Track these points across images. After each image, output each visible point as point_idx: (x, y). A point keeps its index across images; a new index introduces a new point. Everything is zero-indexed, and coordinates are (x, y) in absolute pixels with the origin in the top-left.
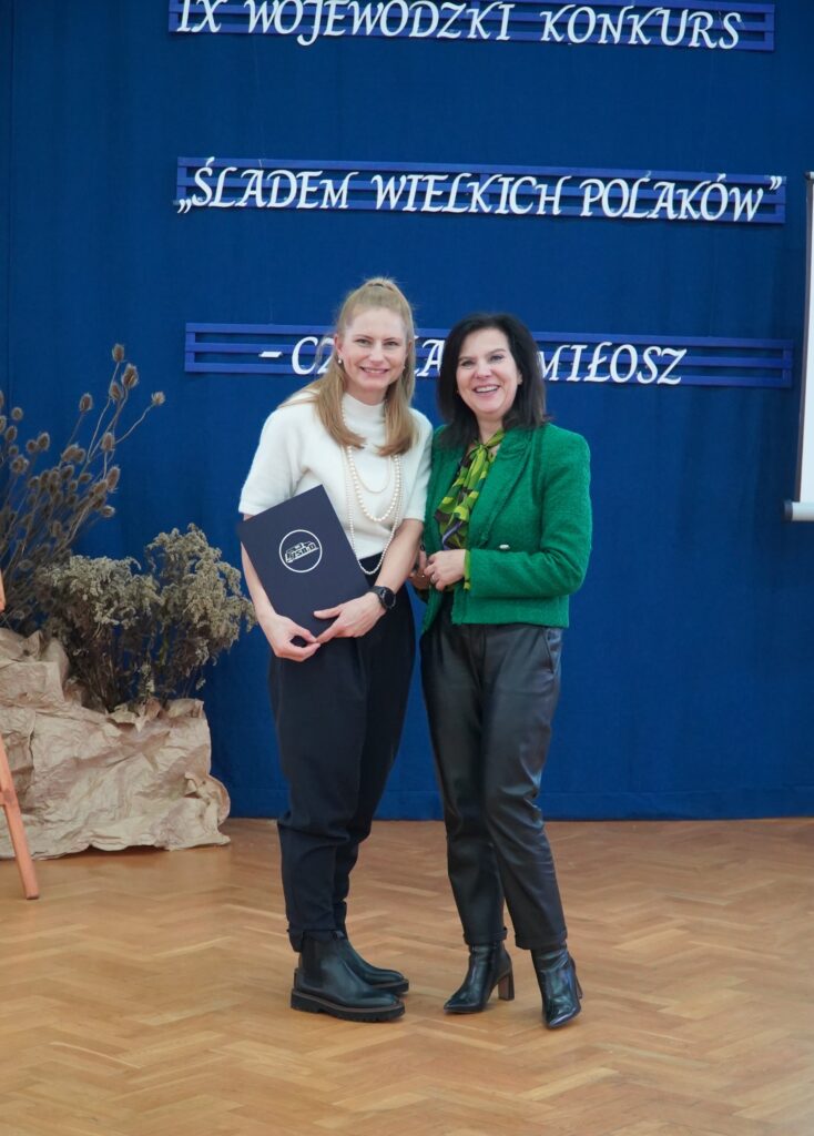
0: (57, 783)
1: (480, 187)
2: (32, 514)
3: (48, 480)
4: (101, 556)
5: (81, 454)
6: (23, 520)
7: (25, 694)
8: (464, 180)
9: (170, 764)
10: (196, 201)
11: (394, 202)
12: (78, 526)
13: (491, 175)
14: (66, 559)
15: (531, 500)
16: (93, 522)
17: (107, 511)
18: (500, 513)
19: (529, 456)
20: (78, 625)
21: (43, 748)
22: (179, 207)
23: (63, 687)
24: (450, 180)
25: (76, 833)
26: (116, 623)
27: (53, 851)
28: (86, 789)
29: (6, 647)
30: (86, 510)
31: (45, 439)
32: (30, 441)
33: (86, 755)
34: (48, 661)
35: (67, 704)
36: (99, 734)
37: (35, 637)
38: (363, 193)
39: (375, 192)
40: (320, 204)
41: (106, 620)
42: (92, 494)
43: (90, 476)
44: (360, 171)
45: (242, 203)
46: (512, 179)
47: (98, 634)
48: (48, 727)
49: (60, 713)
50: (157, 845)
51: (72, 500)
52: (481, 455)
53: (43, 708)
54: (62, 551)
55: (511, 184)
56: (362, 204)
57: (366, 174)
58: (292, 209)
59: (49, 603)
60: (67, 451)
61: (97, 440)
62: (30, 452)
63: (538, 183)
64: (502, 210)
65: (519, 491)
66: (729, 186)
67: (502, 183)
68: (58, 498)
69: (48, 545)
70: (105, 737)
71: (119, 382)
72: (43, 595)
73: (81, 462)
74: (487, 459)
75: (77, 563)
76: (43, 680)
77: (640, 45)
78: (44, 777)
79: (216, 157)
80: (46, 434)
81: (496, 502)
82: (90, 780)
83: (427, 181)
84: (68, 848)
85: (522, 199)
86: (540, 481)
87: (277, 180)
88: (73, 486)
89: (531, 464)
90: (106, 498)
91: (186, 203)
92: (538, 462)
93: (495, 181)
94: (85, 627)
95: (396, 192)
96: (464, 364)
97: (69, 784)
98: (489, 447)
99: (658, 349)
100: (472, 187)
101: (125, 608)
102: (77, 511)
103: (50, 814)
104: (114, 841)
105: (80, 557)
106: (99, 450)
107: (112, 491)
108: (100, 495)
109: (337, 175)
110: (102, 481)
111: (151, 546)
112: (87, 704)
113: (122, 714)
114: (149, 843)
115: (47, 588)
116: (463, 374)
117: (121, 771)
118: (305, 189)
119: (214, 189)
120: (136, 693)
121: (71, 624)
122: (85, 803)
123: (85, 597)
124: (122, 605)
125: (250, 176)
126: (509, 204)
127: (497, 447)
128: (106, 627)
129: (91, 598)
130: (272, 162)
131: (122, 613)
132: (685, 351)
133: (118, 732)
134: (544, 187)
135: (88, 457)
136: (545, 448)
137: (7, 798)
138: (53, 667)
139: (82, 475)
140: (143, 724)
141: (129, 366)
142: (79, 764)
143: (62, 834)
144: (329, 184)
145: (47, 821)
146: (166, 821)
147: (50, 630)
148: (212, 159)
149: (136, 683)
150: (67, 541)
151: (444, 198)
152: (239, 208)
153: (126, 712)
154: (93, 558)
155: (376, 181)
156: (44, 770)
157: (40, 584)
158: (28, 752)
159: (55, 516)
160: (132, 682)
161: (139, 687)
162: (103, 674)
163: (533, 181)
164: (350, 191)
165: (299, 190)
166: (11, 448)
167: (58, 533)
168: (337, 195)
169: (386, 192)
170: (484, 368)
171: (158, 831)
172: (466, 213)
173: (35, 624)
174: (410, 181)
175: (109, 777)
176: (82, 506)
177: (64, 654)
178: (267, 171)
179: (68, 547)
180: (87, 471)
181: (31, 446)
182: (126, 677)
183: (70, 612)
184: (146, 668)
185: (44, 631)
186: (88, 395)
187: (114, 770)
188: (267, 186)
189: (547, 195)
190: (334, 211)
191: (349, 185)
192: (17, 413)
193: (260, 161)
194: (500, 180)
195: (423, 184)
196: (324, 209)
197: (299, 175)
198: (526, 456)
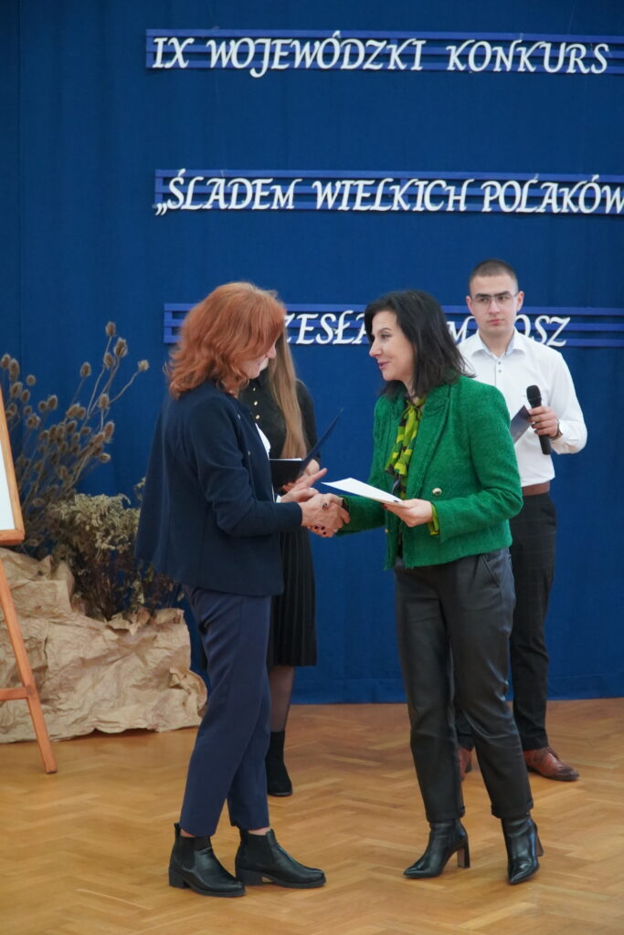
0: (67, 679)
1: (400, 190)
2: (43, 461)
3: (56, 432)
4: (101, 494)
5: (82, 412)
6: (36, 466)
7: (40, 607)
8: (387, 184)
9: (158, 662)
10: (170, 205)
11: (331, 203)
12: (80, 470)
13: (409, 180)
14: (72, 497)
16: (92, 467)
17: (103, 458)
18: (429, 464)
19: (448, 410)
20: (82, 550)
21: (55, 651)
22: (157, 210)
23: (71, 600)
24: (376, 184)
25: (84, 719)
26: (113, 548)
27: (67, 734)
28: (90, 683)
29: (23, 569)
30: (87, 457)
31: (53, 400)
32: (41, 403)
33: (90, 655)
34: (58, 579)
35: (75, 614)
36: (100, 639)
37: (47, 561)
38: (305, 196)
39: (316, 195)
40: (271, 205)
41: (105, 546)
42: (92, 444)
43: (90, 429)
44: (304, 179)
45: (208, 206)
46: (426, 183)
47: (98, 557)
48: (58, 633)
49: (68, 622)
50: (149, 728)
51: (75, 449)
52: (411, 415)
53: (54, 618)
54: (68, 491)
55: (426, 186)
56: (305, 205)
57: (311, 180)
58: (248, 210)
59: (58, 533)
60: (70, 409)
61: (95, 399)
62: (41, 411)
63: (448, 184)
64: (418, 208)
66: (601, 185)
67: (418, 186)
68: (64, 448)
69: (56, 486)
70: (105, 640)
71: (112, 353)
72: (53, 526)
73: (82, 418)
74: (417, 418)
75: (81, 501)
76: (54, 595)
77: (527, 72)
78: (56, 675)
79: (187, 169)
80: (54, 397)
82: (93, 675)
83: (357, 186)
84: (77, 731)
85: (435, 198)
87: (236, 186)
88: (77, 437)
89: (452, 418)
90: (103, 447)
91: (162, 207)
93: (413, 185)
94: (88, 552)
95: (333, 195)
97: (76, 679)
99: (547, 318)
100: (394, 190)
101: (119, 536)
102: (80, 457)
103: (61, 704)
104: (115, 725)
105: (83, 495)
106: (96, 408)
107: (108, 441)
108: (100, 444)
109: (284, 182)
110: (100, 433)
111: (139, 485)
112: (90, 614)
113: (118, 622)
114: (143, 726)
115: (56, 521)
117: (119, 668)
118: (259, 193)
119: (185, 195)
120: (129, 604)
121: (76, 549)
122: (90, 694)
123: (88, 528)
124: (117, 533)
125: (214, 184)
126: (424, 203)
128: (104, 552)
129: (93, 528)
130: (230, 173)
131: (117, 540)
132: (568, 320)
133: (115, 636)
134: (452, 189)
135: (87, 413)
137: (30, 692)
138: (62, 585)
139: (83, 428)
140: (136, 630)
141: (120, 340)
142: (84, 663)
143: (72, 719)
144: (278, 189)
145: (59, 710)
146: (155, 708)
147: (58, 554)
148: (183, 171)
149: (128, 598)
150: (71, 483)
151: (372, 199)
152: (206, 210)
153: (121, 620)
154: (93, 495)
155: (316, 187)
156: (56, 668)
157: (50, 517)
158: (43, 655)
159: (62, 462)
160: (125, 596)
161: (132, 600)
162: (102, 589)
163: (443, 183)
164: (296, 195)
165: (254, 195)
166: (26, 408)
167: (64, 476)
168: (285, 198)
169: (325, 195)
171: (150, 717)
172: (389, 211)
173: (47, 550)
174: (343, 186)
175: (108, 673)
176: (84, 454)
177: (70, 573)
178: (228, 179)
179: (73, 487)
180: (87, 425)
181: (43, 406)
182: (120, 593)
183: (76, 539)
184: (137, 584)
185: (54, 556)
186: (87, 364)
187: (113, 667)
188: (228, 191)
189: (455, 195)
190: (282, 211)
191: (295, 189)
192: (31, 379)
193: (222, 171)
194: (416, 184)
195: (354, 188)
196: (274, 210)
197: (254, 182)
198: (446, 411)
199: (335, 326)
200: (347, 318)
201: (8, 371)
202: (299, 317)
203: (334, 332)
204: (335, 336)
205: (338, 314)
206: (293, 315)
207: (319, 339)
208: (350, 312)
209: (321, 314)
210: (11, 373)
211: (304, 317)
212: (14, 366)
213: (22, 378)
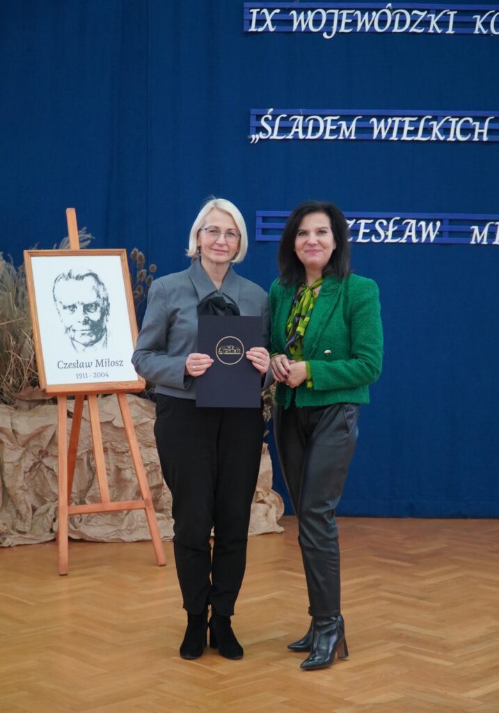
1: (437, 125)
8: (427, 120)
10: (262, 136)
11: (384, 135)
13: (444, 117)
15: (343, 322)
19: (340, 293)
22: (251, 139)
24: (419, 120)
29: (146, 410)
38: (364, 129)
39: (373, 128)
40: (339, 136)
44: (363, 116)
45: (290, 137)
46: (457, 119)
52: (308, 293)
55: (457, 122)
56: (365, 136)
57: (369, 117)
58: (321, 140)
63: (474, 121)
64: (451, 138)
65: (335, 316)
67: (451, 122)
74: (312, 296)
79: (274, 108)
81: (321, 323)
83: (404, 121)
85: (464, 131)
86: (348, 310)
87: (311, 122)
89: (342, 299)
91: (256, 137)
92: (346, 298)
93: (447, 121)
95: (385, 128)
96: (300, 234)
98: (313, 288)
100: (432, 125)
109: (349, 119)
116: (299, 241)
118: (329, 127)
119: (273, 128)
125: (295, 120)
126: (456, 135)
127: (319, 288)
130: (307, 111)
134: (477, 124)
136: (351, 289)
137: (147, 504)
144: (344, 124)
148: (271, 110)
151: (415, 132)
152: (288, 139)
155: (373, 122)
163: (471, 120)
164: (357, 128)
165: (325, 128)
168: (348, 131)
169: (379, 128)
170: (313, 238)
172: (429, 141)
174: (394, 121)
178: (305, 117)
188: (305, 126)
189: (480, 129)
190: (347, 141)
191: (356, 124)
192: (153, 267)
193: (301, 110)
194: (450, 120)
195: (402, 123)
196: (341, 140)
197: (325, 119)
198: (338, 294)
199: (386, 229)
200: (396, 223)
201: (136, 261)
202: (358, 222)
203: (385, 233)
204: (386, 237)
205: (388, 220)
206: (354, 221)
207: (373, 239)
208: (398, 218)
209: (376, 220)
210: (138, 263)
211: (363, 222)
212: (140, 257)
213: (146, 267)
